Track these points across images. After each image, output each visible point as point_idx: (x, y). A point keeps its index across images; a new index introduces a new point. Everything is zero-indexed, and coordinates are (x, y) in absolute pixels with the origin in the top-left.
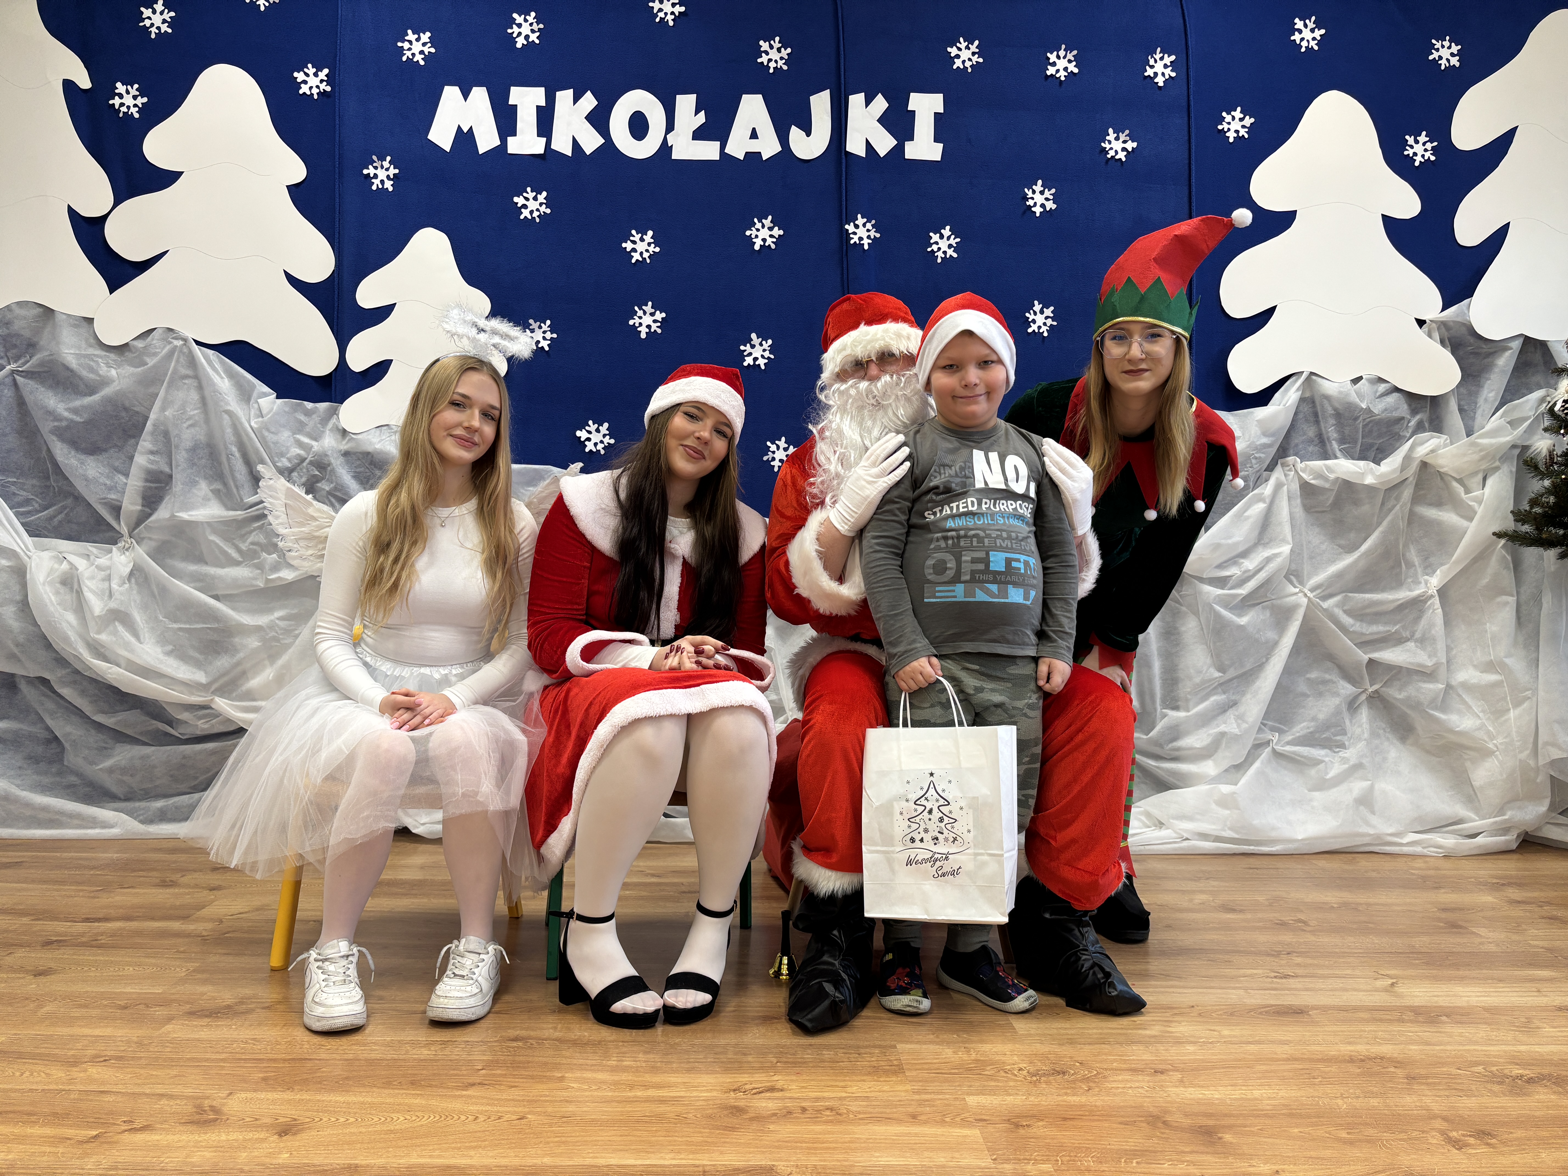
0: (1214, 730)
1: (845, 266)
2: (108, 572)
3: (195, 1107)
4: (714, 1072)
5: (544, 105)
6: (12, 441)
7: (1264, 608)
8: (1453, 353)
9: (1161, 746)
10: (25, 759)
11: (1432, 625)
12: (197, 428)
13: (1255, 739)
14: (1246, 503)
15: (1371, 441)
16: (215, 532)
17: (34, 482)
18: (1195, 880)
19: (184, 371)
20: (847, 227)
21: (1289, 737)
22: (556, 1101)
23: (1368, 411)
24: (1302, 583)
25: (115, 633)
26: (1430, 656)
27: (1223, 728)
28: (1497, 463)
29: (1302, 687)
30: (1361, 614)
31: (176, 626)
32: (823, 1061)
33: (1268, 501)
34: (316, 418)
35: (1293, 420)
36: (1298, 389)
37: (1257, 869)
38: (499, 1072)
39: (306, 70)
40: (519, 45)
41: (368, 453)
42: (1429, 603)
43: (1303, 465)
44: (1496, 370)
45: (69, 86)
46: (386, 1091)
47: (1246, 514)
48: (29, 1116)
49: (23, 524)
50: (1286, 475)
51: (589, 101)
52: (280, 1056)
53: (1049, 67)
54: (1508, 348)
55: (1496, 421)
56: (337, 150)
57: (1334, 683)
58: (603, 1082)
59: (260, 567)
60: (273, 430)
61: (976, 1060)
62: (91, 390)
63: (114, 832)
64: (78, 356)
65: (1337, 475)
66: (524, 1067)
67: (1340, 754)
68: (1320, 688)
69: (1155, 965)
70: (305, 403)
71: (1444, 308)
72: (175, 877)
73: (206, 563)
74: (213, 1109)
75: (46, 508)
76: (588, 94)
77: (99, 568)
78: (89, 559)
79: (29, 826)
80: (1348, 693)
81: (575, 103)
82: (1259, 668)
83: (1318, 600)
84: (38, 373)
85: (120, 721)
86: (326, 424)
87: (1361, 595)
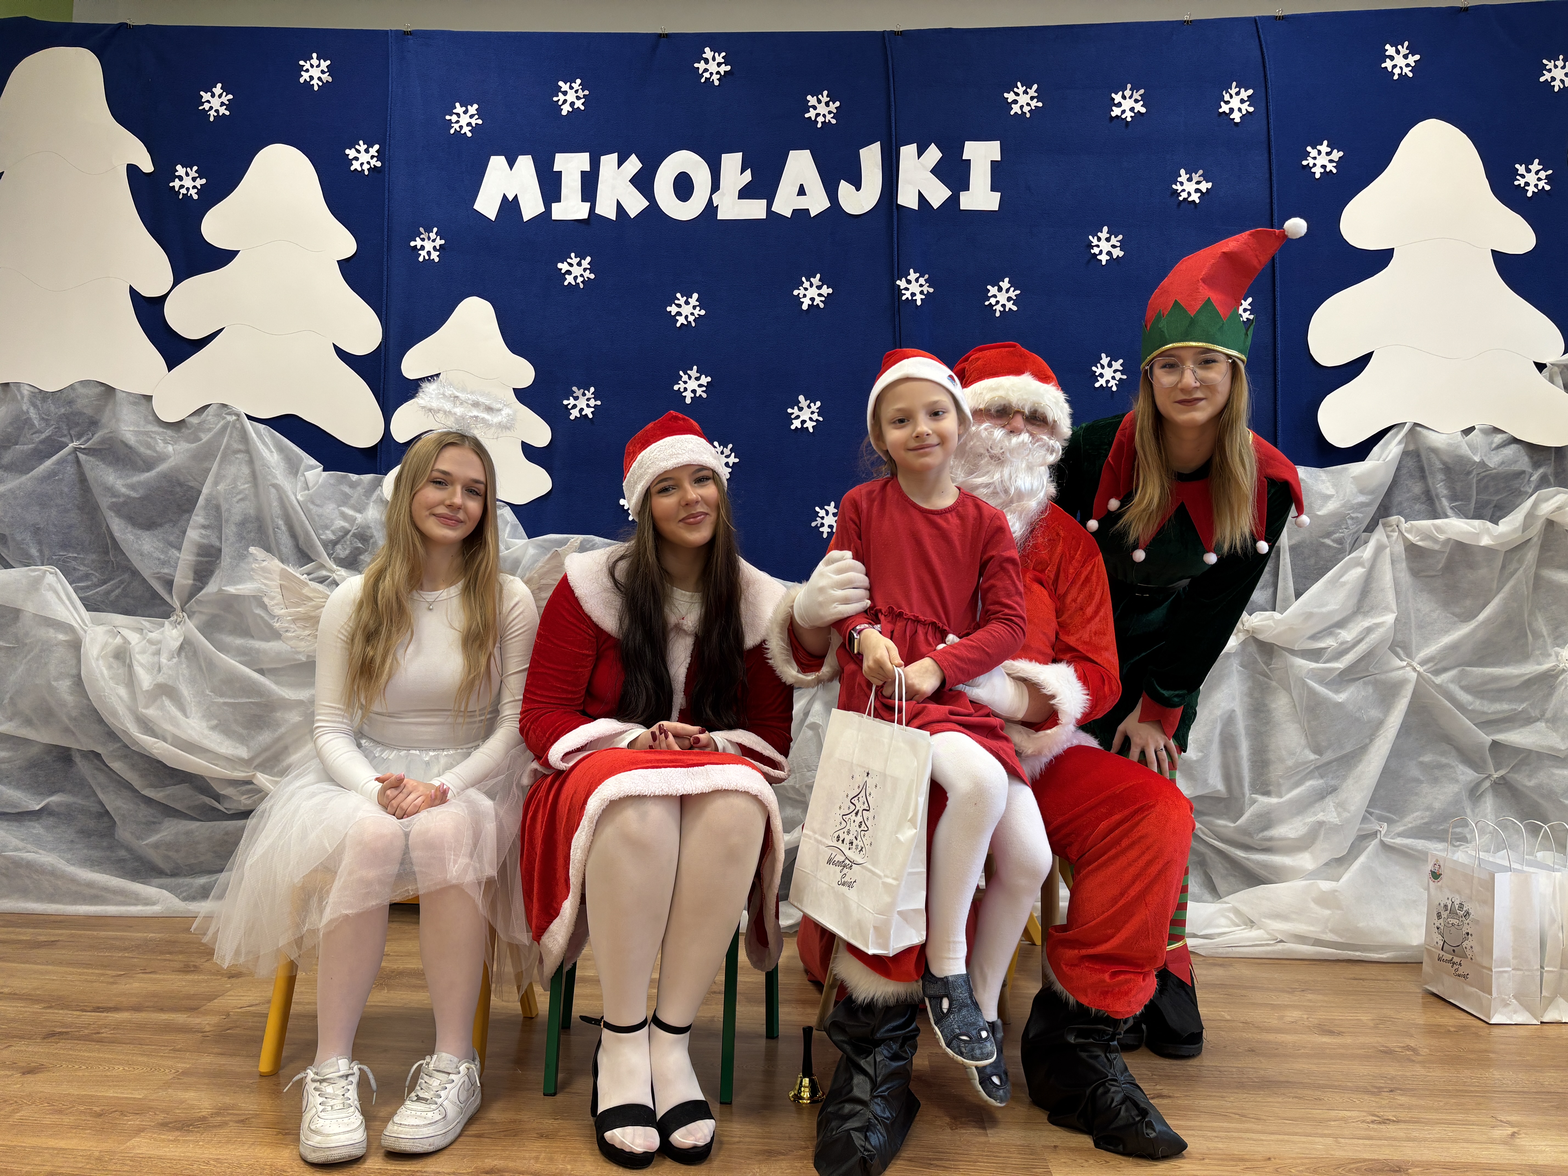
0: (1310, 819)
1: (897, 323)
2: (159, 646)
5: (588, 170)
6: (74, 517)
7: (1365, 683)
9: (1250, 835)
10: (77, 832)
11: (1564, 703)
12: (247, 502)
13: (1359, 830)
14: (1342, 568)
15: (1488, 498)
16: (261, 605)
17: (94, 556)
18: (1289, 993)
19: (236, 446)
20: (898, 282)
21: (1401, 829)
23: (1482, 464)
24: (1409, 655)
25: (162, 708)
26: (1563, 739)
27: (1320, 817)
29: (1414, 771)
30: (1479, 690)
31: (221, 700)
33: (1367, 565)
34: (360, 490)
35: (1396, 476)
36: (1400, 442)
37: (1363, 979)
39: (357, 147)
40: (564, 113)
42: (1561, 678)
43: (1408, 525)
45: (133, 171)
47: (1343, 580)
49: (81, 599)
50: (1388, 537)
51: (633, 164)
53: (1114, 108)
56: (386, 224)
57: (1452, 767)
60: (318, 502)
62: (148, 465)
63: (156, 909)
64: (137, 433)
65: (1448, 536)
68: (1435, 774)
70: (350, 475)
72: (200, 960)
73: (252, 637)
75: (105, 582)
76: (633, 157)
77: (151, 642)
78: (142, 634)
79: (75, 902)
80: (1469, 779)
81: (619, 166)
82: (1362, 750)
83: (1429, 675)
84: (100, 450)
85: (169, 795)
86: (371, 496)
87: (1481, 669)
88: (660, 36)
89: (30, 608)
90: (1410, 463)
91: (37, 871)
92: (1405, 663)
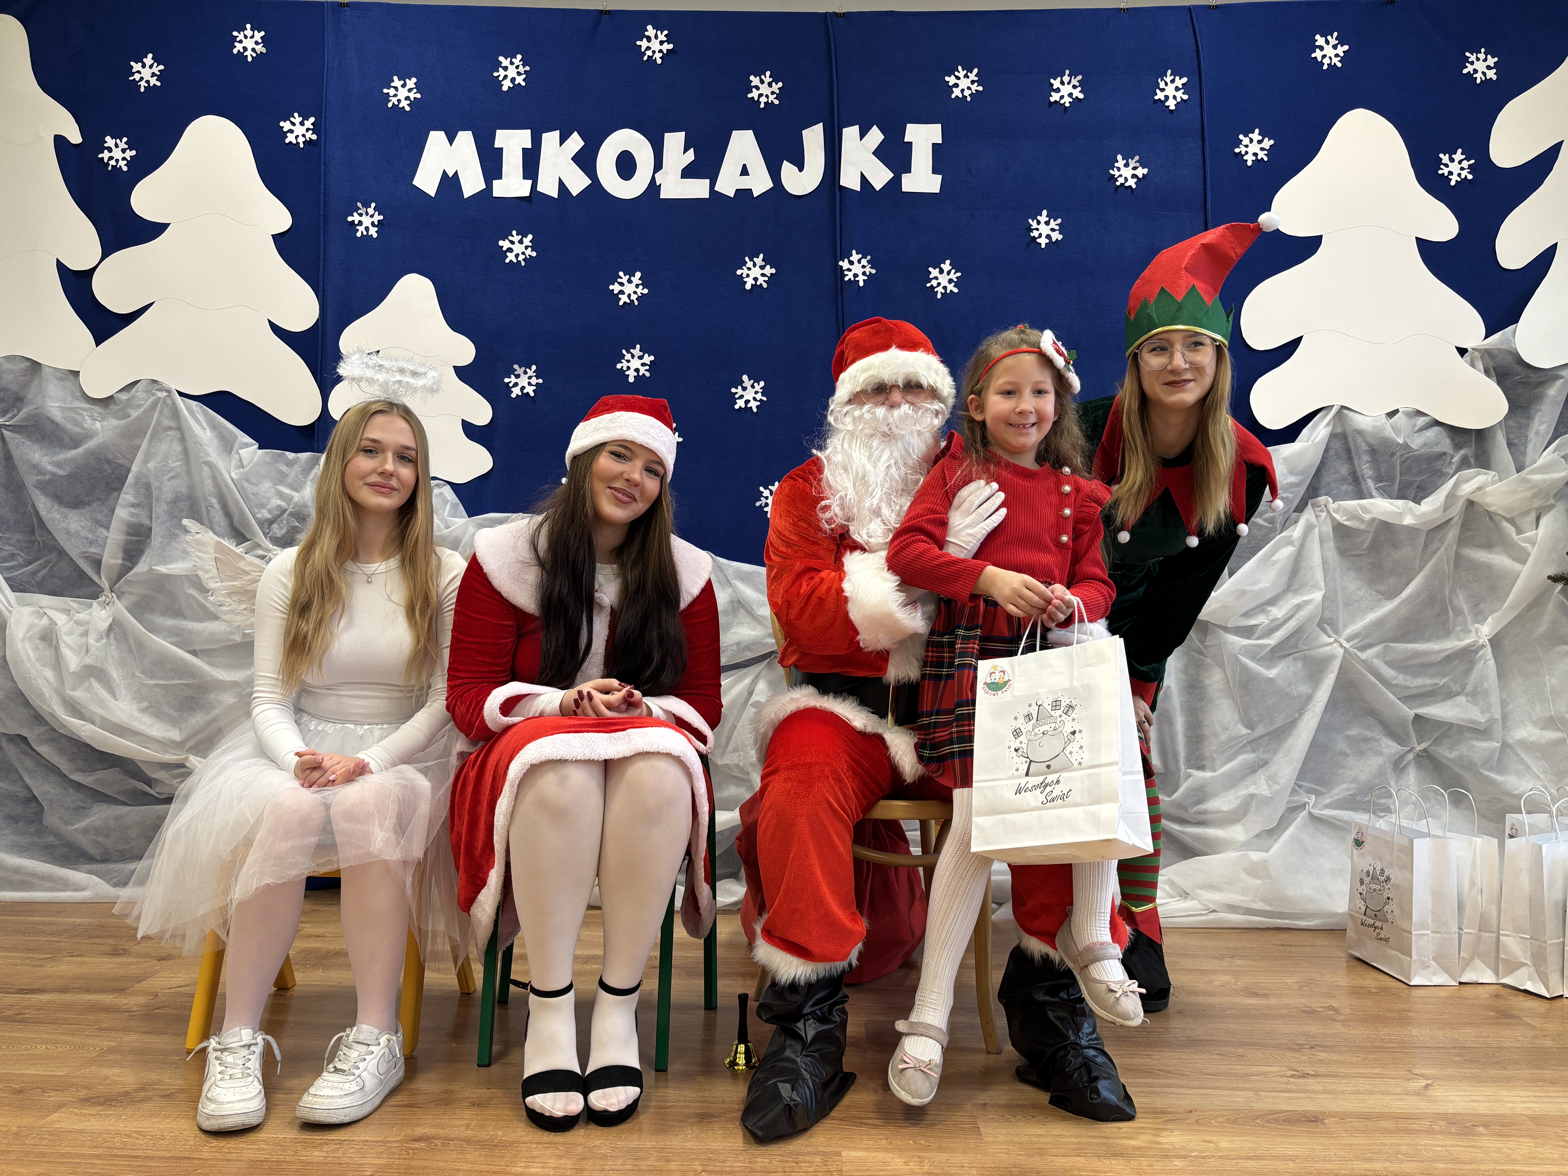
0: (1243, 792)
1: (840, 304)
2: (86, 627)
5: (530, 147)
7: (1295, 659)
8: (1499, 384)
9: (1185, 809)
10: (4, 818)
11: (1484, 677)
12: (179, 481)
13: (1288, 802)
14: (1273, 547)
15: (1410, 478)
17: (19, 536)
18: (1218, 959)
19: (166, 423)
20: (841, 263)
21: (1328, 801)
23: (1406, 446)
24: (1337, 632)
25: (90, 689)
26: (1482, 712)
27: (1252, 790)
28: (1552, 501)
29: (1341, 745)
30: (1403, 665)
31: (152, 682)
33: (1297, 544)
34: (297, 468)
35: (1324, 457)
36: (1328, 424)
37: (1290, 946)
39: (292, 119)
40: (505, 88)
42: (1480, 653)
43: (1335, 505)
44: (1547, 400)
45: (60, 142)
47: (1273, 559)
49: (6, 579)
50: (1317, 517)
51: (575, 142)
53: (1052, 93)
54: (1562, 377)
55: (1548, 456)
56: (322, 198)
57: (1377, 740)
60: (254, 481)
62: (76, 442)
63: (86, 895)
64: (63, 409)
65: (1373, 516)
67: (1386, 818)
68: (1361, 747)
70: (287, 453)
71: (1488, 335)
72: (128, 945)
73: (185, 618)
75: (30, 563)
76: (575, 135)
77: (79, 623)
78: (69, 615)
80: (1393, 751)
81: (561, 145)
82: (1292, 724)
83: (1355, 650)
84: (26, 427)
85: (98, 780)
86: (308, 474)
87: (1404, 645)
88: (602, 12)
92: (1332, 640)
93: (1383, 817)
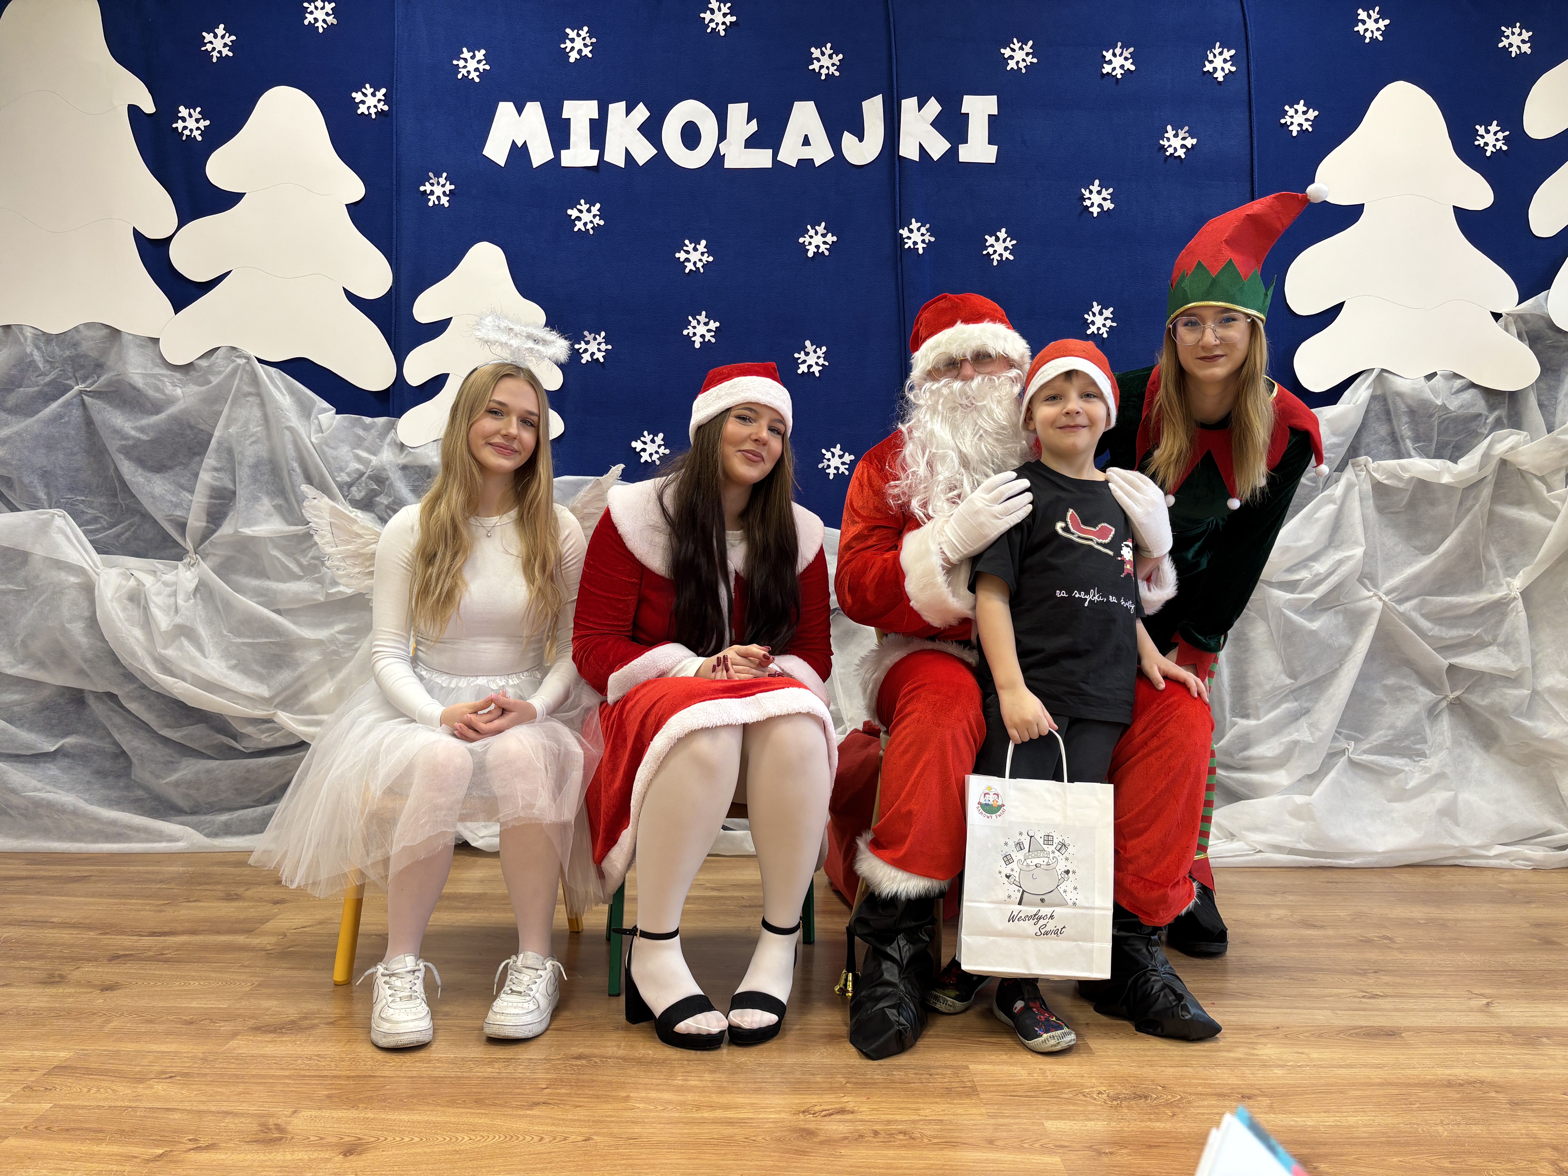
0: (1286, 738)
1: (901, 270)
2: (174, 588)
3: (261, 1125)
4: (781, 1093)
5: (597, 117)
6: (81, 460)
7: (1336, 613)
8: (1531, 347)
9: (1231, 755)
10: (93, 773)
11: (1515, 628)
12: (260, 445)
13: (1330, 748)
14: (1315, 505)
15: (1447, 439)
16: (277, 547)
17: (102, 500)
18: (1271, 895)
19: (246, 389)
20: (901, 231)
21: (1365, 746)
22: (621, 1122)
23: (1444, 407)
24: (1376, 586)
25: (181, 648)
26: (1513, 661)
27: (1295, 736)
30: (1440, 618)
31: (239, 641)
32: (893, 1082)
33: (1338, 502)
34: (374, 433)
35: (1363, 420)
36: (1369, 387)
37: (1336, 882)
38: (563, 1091)
39: (363, 90)
40: (572, 60)
41: (426, 467)
42: (1512, 605)
43: (1375, 465)
45: (134, 111)
46: (451, 1110)
47: (1317, 515)
48: (97, 1134)
49: (91, 542)
50: (1357, 476)
51: (641, 113)
52: (344, 1073)
53: (1105, 65)
56: (394, 168)
57: (1412, 689)
58: (670, 1102)
59: (320, 581)
60: (333, 445)
61: (1052, 1082)
62: (156, 408)
63: (180, 845)
64: (145, 376)
65: (1412, 475)
66: (588, 1086)
67: (1421, 763)
68: (1397, 695)
69: (1233, 983)
70: (365, 418)
71: (1521, 300)
72: (240, 890)
73: (268, 578)
74: (278, 1127)
75: (113, 525)
76: (640, 105)
77: (166, 584)
78: (155, 576)
79: (96, 841)
80: (1428, 699)
81: (627, 115)
82: (1333, 674)
83: (1394, 604)
84: (106, 392)
85: (186, 735)
86: (384, 438)
87: (1440, 598)
89: (39, 551)
90: (1377, 407)
91: (58, 810)
92: (1371, 594)
93: (1419, 761)
